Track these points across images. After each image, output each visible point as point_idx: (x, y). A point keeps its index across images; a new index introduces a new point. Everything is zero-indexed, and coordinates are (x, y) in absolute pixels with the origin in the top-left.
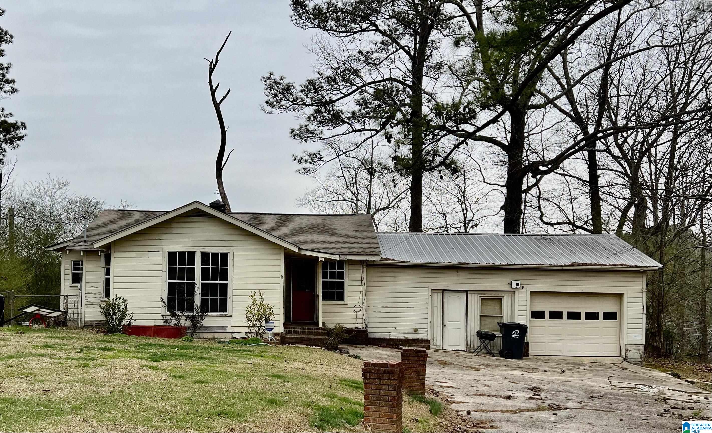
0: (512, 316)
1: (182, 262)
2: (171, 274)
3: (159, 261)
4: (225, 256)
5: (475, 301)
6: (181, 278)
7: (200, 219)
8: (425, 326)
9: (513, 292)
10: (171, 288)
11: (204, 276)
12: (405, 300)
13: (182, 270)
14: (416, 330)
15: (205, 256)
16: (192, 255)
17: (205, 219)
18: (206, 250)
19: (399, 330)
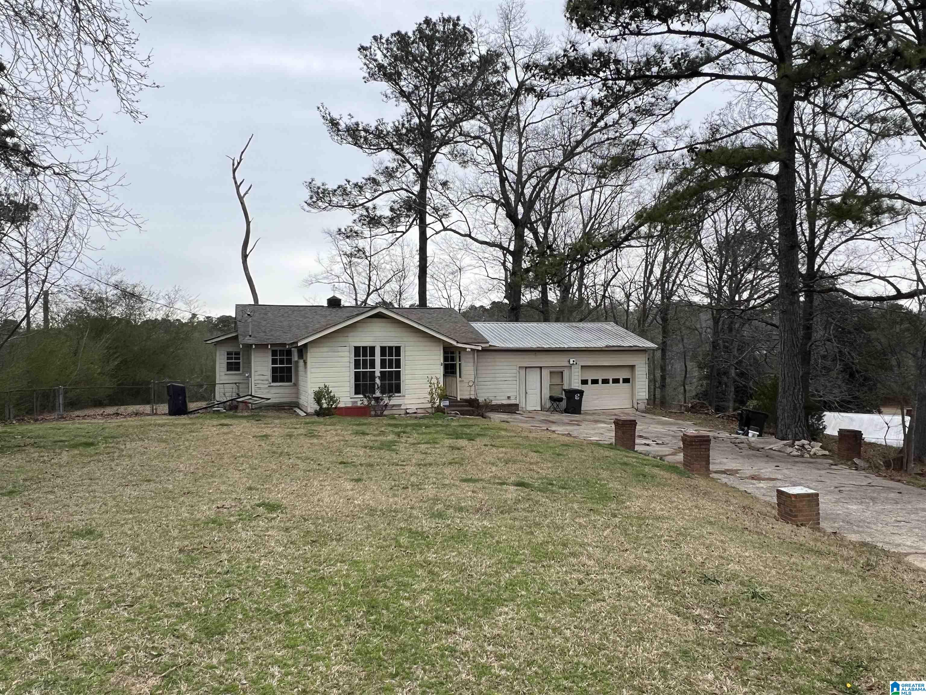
0: (570, 384)
1: (365, 355)
2: (357, 364)
3: (347, 354)
4: (398, 349)
5: (546, 373)
6: (365, 367)
7: (380, 320)
8: (515, 394)
9: (570, 367)
10: (357, 376)
11: (383, 365)
12: (501, 375)
13: (365, 361)
14: (509, 398)
15: (383, 349)
16: (372, 349)
17: (384, 320)
18: (384, 345)
19: (498, 398)
